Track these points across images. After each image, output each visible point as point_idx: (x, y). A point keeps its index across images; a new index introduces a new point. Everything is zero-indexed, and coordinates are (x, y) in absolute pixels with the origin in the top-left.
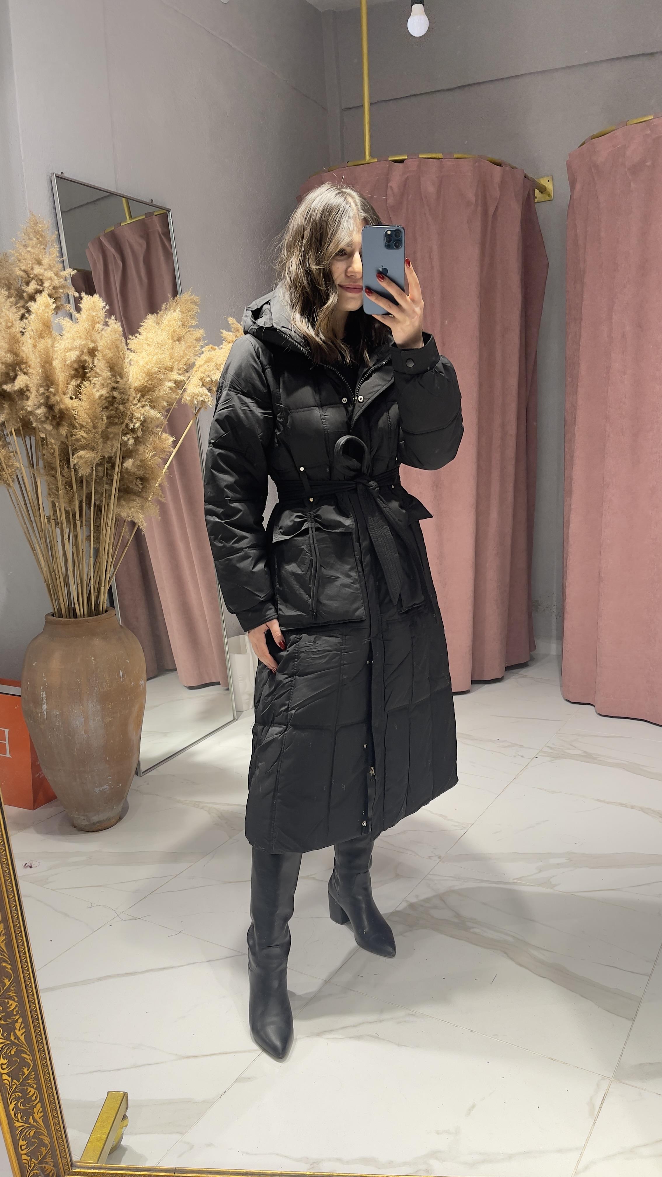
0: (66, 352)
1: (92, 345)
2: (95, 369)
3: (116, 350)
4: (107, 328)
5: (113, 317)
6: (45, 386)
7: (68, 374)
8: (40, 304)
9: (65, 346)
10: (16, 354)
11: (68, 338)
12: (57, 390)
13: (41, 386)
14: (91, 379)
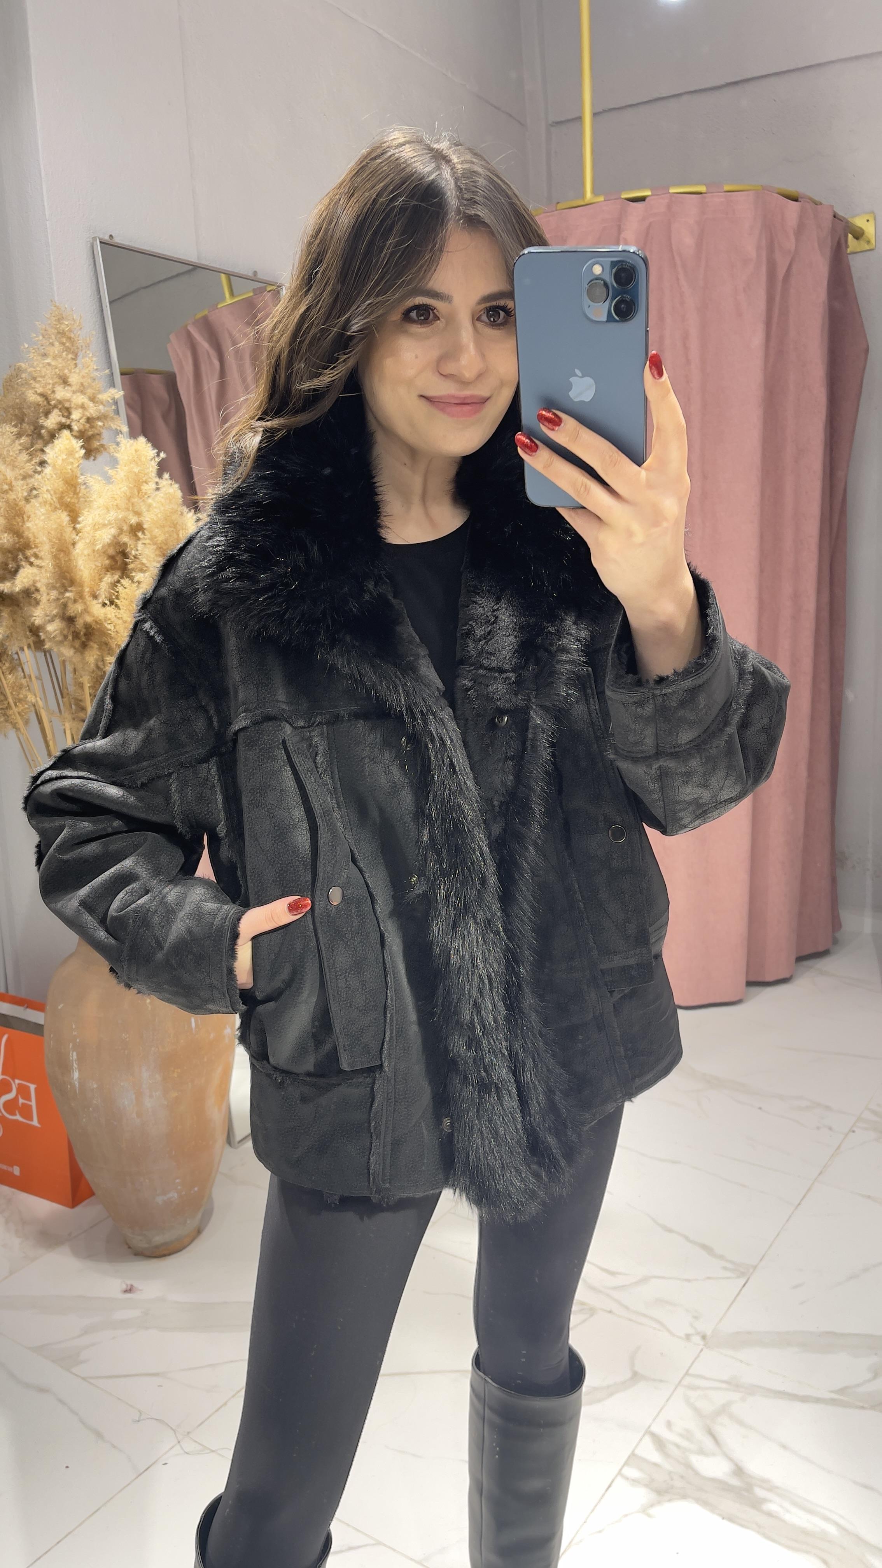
0: (96, 531)
1: (134, 520)
2: (140, 557)
3: (172, 529)
4: (157, 493)
5: (166, 476)
6: (60, 586)
7: (100, 565)
8: (60, 451)
9: (93, 520)
10: (17, 533)
11: (99, 507)
12: (80, 596)
13: (54, 588)
14: (133, 574)
